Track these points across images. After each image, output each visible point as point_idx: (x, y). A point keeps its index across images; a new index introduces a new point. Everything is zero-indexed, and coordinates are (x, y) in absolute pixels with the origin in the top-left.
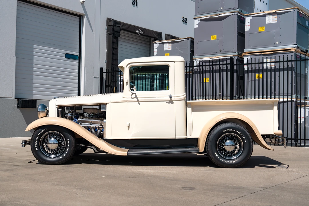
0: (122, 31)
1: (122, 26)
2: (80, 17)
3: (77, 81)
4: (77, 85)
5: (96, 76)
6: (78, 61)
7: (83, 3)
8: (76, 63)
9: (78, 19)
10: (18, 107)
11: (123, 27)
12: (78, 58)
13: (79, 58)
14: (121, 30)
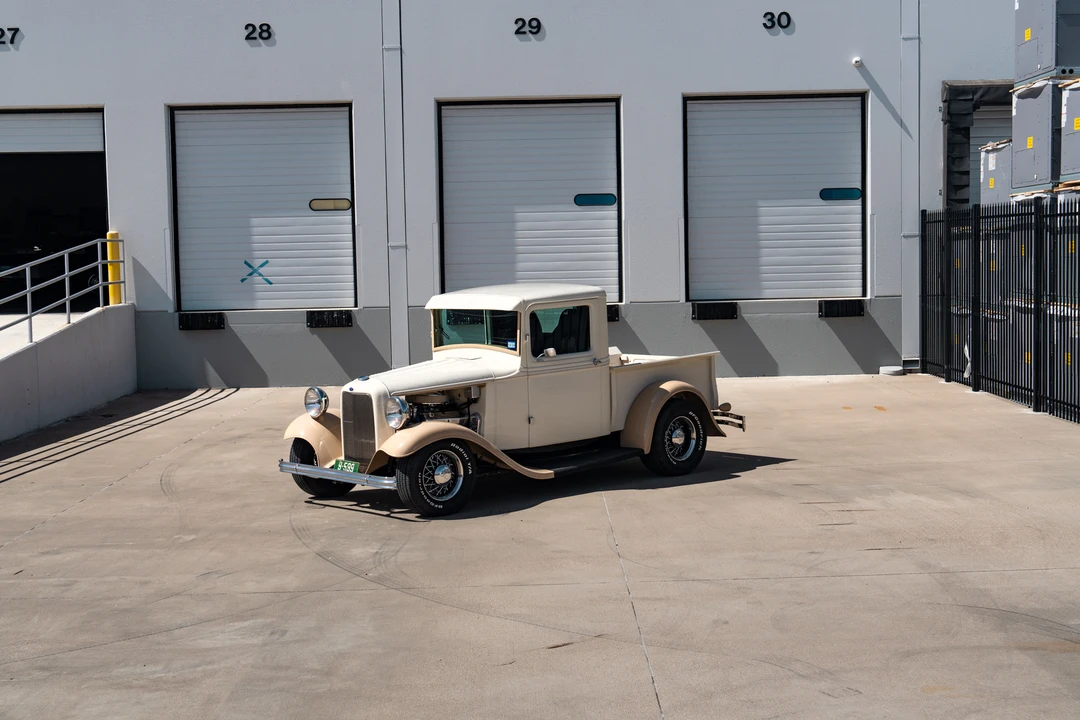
0: (983, 108)
1: (982, 96)
2: (863, 96)
3: (860, 249)
4: (859, 258)
5: (907, 233)
6: (859, 201)
7: (860, 65)
8: (856, 206)
9: (857, 101)
10: (693, 318)
11: (985, 98)
12: (859, 194)
13: (863, 194)
14: (976, 107)
